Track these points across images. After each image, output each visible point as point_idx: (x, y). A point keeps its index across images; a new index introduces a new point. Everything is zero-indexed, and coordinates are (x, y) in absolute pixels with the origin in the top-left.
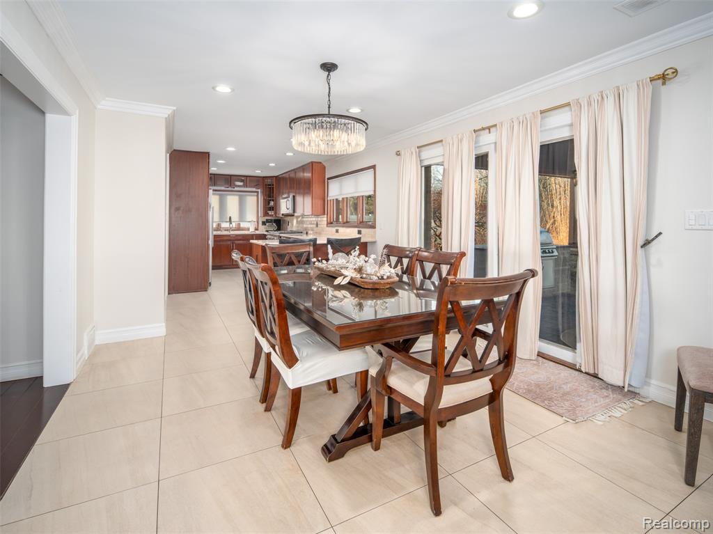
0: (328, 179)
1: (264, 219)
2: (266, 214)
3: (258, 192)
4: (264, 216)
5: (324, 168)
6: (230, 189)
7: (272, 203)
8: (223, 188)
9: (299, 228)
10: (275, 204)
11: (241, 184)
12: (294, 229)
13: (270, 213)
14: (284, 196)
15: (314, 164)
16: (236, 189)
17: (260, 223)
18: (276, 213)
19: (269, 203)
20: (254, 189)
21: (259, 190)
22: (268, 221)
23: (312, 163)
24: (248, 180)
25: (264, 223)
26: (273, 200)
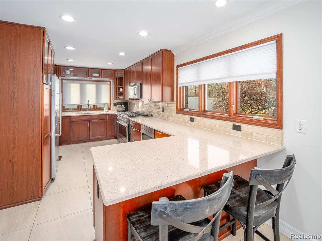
0: (178, 66)
1: (116, 102)
2: (116, 98)
3: (110, 82)
4: (115, 100)
5: (173, 56)
6: (88, 79)
7: (121, 90)
8: (83, 78)
9: (144, 110)
10: (124, 90)
11: (97, 75)
12: (140, 110)
13: (120, 97)
14: (131, 84)
15: (164, 52)
16: (94, 79)
17: (112, 104)
18: (124, 98)
19: (119, 90)
20: (107, 79)
21: (112, 80)
22: (118, 103)
23: (162, 51)
24: (103, 72)
25: (115, 105)
26: (122, 88)
